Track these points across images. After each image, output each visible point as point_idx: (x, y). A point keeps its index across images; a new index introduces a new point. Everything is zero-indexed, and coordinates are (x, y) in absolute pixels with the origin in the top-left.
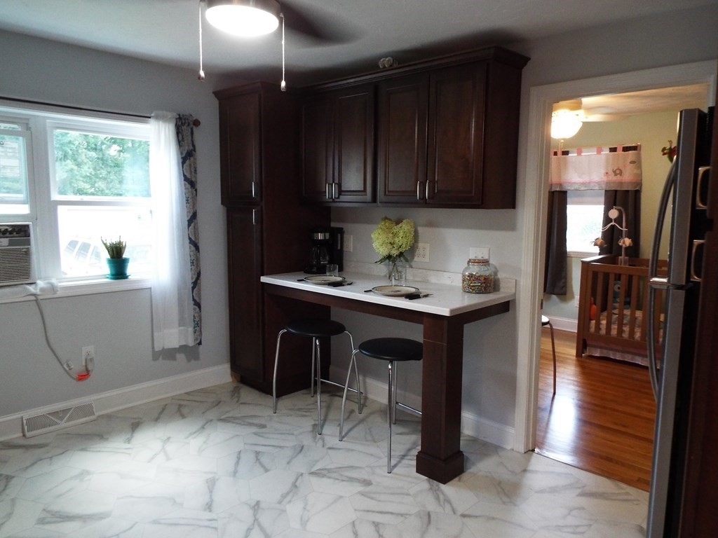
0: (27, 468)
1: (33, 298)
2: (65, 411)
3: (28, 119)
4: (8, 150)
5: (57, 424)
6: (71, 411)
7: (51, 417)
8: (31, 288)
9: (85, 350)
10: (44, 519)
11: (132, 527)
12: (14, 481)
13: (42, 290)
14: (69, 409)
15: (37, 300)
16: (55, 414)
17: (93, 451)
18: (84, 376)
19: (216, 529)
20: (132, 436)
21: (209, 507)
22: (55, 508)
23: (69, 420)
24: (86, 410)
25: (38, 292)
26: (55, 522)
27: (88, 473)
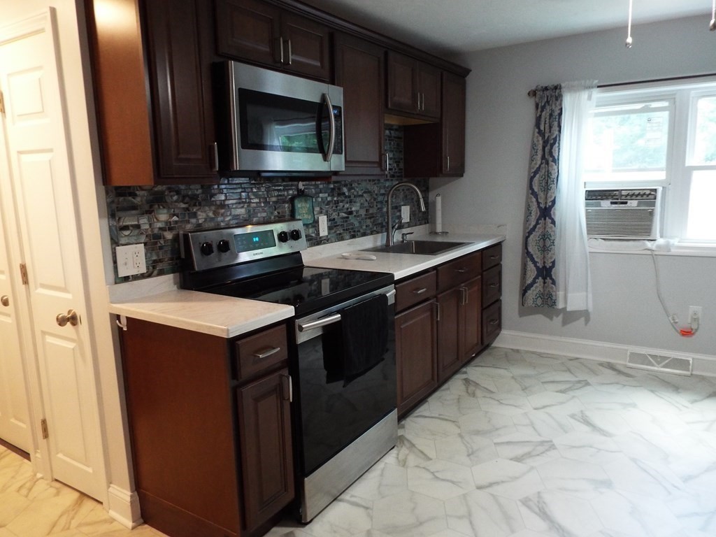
0: (603, 384)
1: (649, 252)
2: (664, 358)
3: (675, 94)
4: (654, 125)
5: (653, 365)
6: (669, 360)
7: (651, 359)
8: (649, 244)
9: (693, 308)
10: (576, 415)
11: (615, 452)
12: (588, 387)
13: (659, 247)
14: (668, 358)
15: (653, 256)
16: (654, 357)
17: (657, 395)
18: (687, 333)
19: (670, 493)
20: (702, 400)
21: (687, 479)
22: (587, 413)
23: (664, 367)
24: (683, 364)
25: (654, 248)
26: (579, 421)
27: (634, 406)
